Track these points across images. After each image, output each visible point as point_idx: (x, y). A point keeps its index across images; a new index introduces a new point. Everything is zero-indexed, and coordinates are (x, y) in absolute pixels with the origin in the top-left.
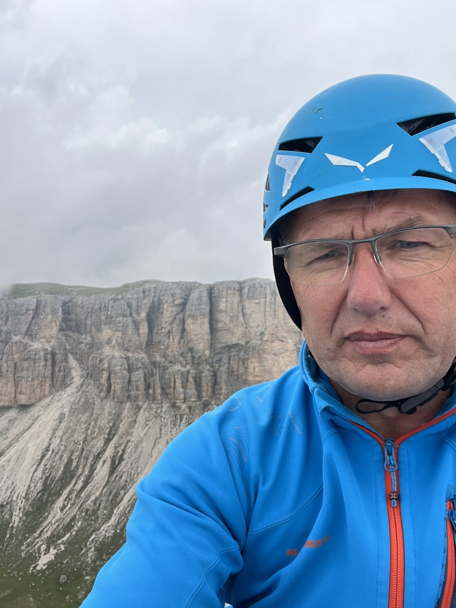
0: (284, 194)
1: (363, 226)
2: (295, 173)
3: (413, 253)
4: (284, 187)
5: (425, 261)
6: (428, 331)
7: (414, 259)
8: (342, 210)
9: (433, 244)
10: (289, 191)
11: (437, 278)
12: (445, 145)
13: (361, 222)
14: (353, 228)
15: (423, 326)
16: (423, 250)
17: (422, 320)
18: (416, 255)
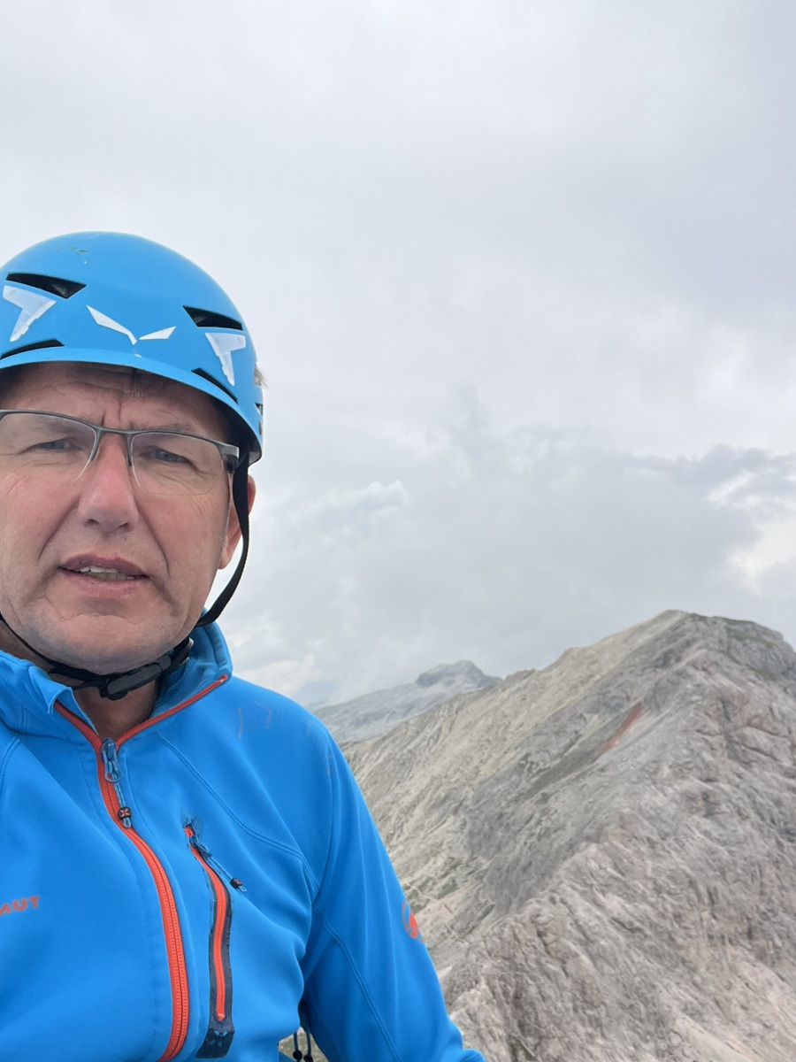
0: (13, 339)
1: (119, 413)
2: (38, 315)
3: (173, 469)
4: (15, 329)
5: (185, 483)
6: (172, 574)
7: (172, 477)
8: (92, 385)
9: (197, 465)
10: (23, 337)
11: (196, 508)
12: (232, 352)
13: (117, 407)
14: (105, 412)
15: (168, 566)
16: (184, 470)
17: (168, 556)
18: (176, 472)
